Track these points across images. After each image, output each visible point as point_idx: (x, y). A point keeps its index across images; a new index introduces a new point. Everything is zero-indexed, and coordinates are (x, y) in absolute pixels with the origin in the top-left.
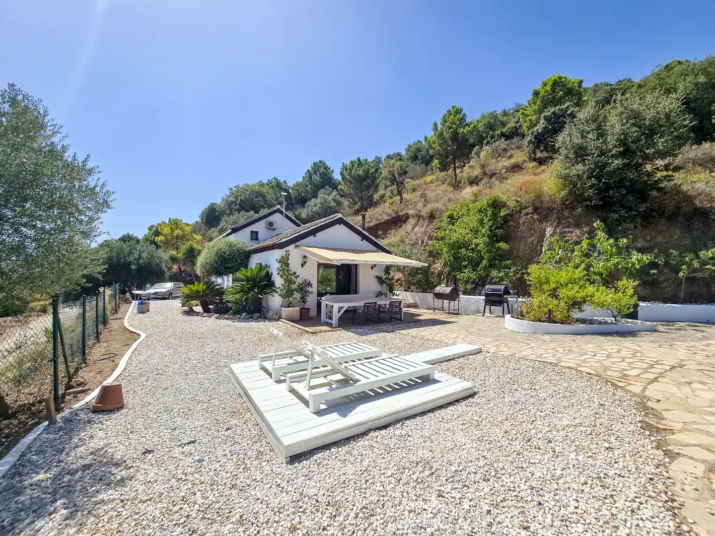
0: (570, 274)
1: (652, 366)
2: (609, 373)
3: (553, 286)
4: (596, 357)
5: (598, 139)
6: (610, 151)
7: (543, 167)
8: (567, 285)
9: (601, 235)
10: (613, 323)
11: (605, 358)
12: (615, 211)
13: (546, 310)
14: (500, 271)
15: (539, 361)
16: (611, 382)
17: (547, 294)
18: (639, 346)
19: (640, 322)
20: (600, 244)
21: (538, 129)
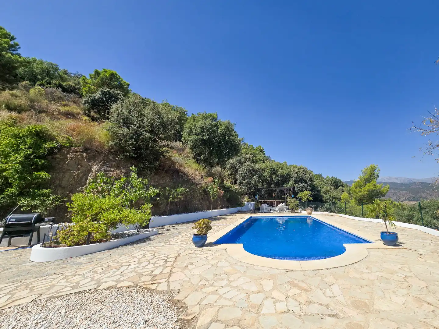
0: (111, 202)
1: (166, 262)
2: (143, 279)
3: (95, 211)
4: (130, 267)
5: (138, 117)
6: (145, 127)
7: (95, 123)
8: (108, 209)
9: (134, 175)
10: (137, 234)
11: (137, 265)
12: (143, 163)
13: (86, 233)
14: (33, 199)
15: (75, 294)
16: (146, 288)
17: (88, 218)
18: (155, 247)
19: (151, 229)
20: (133, 181)
21: (95, 96)
